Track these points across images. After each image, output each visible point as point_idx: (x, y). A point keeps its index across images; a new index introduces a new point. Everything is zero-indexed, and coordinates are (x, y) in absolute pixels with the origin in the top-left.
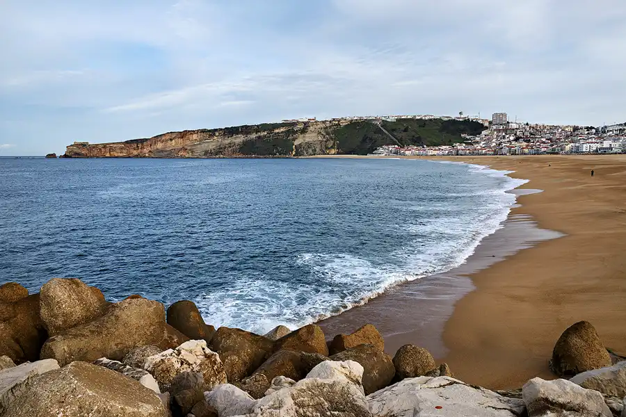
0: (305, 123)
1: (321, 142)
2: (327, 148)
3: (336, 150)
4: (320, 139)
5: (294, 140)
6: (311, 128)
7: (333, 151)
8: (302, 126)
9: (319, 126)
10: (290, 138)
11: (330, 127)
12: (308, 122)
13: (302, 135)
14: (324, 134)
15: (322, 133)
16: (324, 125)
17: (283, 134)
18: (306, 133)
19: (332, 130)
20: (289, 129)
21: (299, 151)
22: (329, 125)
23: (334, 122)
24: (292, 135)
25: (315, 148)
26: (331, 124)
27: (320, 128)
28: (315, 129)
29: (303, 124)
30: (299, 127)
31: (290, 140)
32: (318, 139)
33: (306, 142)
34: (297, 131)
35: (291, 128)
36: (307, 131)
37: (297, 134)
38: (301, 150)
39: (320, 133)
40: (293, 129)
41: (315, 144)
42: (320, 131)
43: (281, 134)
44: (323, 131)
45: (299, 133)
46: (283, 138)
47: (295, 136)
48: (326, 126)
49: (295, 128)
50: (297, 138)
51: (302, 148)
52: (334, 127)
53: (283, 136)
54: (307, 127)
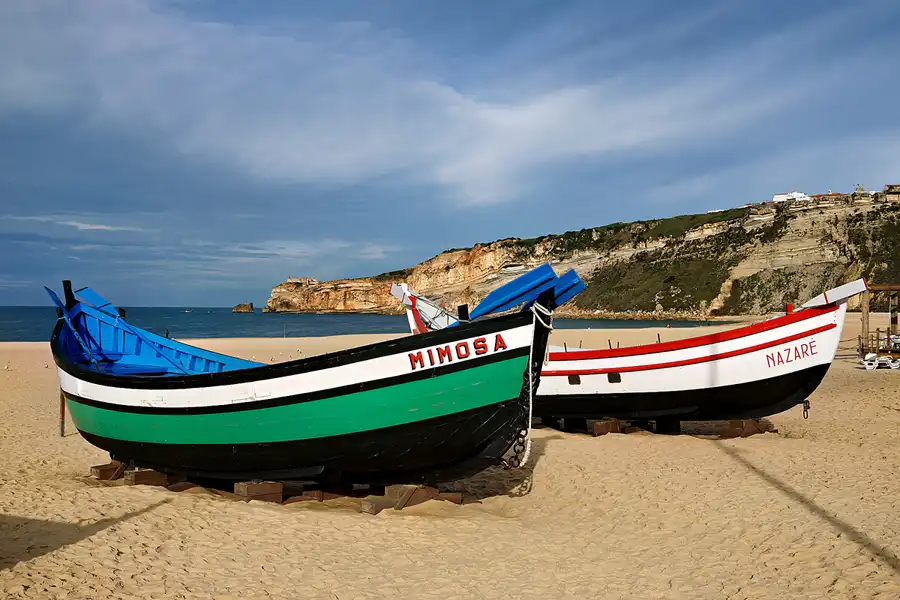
0: (780, 207)
1: (833, 265)
4: (830, 255)
5: (734, 262)
6: (800, 223)
8: (768, 219)
9: (828, 214)
10: (728, 255)
11: (874, 215)
13: (767, 247)
14: (844, 240)
15: (836, 236)
16: (847, 209)
17: (709, 245)
18: (780, 237)
19: (877, 224)
20: (731, 229)
21: (742, 297)
22: (871, 210)
23: (891, 198)
24: (734, 248)
25: (797, 289)
26: (878, 206)
27: (833, 220)
28: (813, 223)
29: (774, 210)
30: (759, 222)
31: (721, 262)
32: (823, 256)
33: (776, 269)
34: (752, 234)
35: (737, 225)
36: (785, 232)
37: (748, 245)
38: (749, 295)
39: (831, 236)
40: (741, 228)
41: (805, 273)
42: (828, 232)
43: (703, 246)
44: (841, 231)
45: (758, 240)
46: (706, 257)
47: (742, 248)
48: (858, 213)
49: (747, 225)
50: (745, 257)
51: (756, 289)
52: (890, 214)
53: (708, 253)
54: (787, 218)
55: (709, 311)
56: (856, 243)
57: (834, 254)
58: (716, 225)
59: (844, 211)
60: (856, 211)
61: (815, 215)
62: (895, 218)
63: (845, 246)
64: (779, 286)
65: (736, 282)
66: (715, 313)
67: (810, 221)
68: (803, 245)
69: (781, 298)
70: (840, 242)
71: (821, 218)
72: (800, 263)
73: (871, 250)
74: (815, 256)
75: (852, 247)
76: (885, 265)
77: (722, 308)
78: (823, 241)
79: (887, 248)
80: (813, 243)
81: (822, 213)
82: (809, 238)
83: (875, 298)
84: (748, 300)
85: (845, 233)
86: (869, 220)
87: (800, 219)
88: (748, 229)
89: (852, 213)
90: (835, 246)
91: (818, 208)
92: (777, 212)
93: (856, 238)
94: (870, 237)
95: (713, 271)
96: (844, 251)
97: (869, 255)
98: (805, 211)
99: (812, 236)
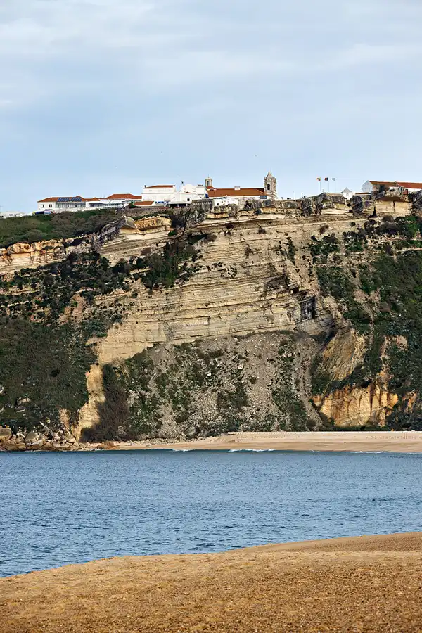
0: (178, 215)
1: (290, 338)
2: (322, 384)
3: (386, 400)
4: (281, 318)
5: (97, 327)
6: (222, 249)
7: (363, 405)
8: (155, 237)
9: (272, 234)
10: (78, 312)
11: (356, 240)
12: (201, 208)
13: (159, 298)
14: (311, 286)
15: (295, 279)
16: (307, 226)
17: (27, 290)
18: (185, 279)
19: (364, 257)
20: (72, 257)
21: (131, 402)
22: (348, 229)
23: (383, 208)
24: (90, 299)
25: (240, 386)
26: (361, 222)
27: (285, 248)
28: (248, 251)
29: (167, 222)
30: (134, 244)
31: (68, 328)
32: (268, 318)
33: (179, 343)
34: (121, 268)
35: (83, 248)
36: (196, 268)
37: (119, 292)
38: (142, 398)
39: (285, 279)
40: (95, 255)
41: (241, 351)
42: (280, 270)
43: (14, 290)
44: (304, 270)
45: (138, 284)
46: (26, 317)
47: (108, 299)
48: (326, 234)
49: (110, 250)
50: (118, 319)
51: (152, 384)
52: (383, 239)
53: (29, 307)
54: (193, 239)
55: (78, 432)
56: (337, 296)
57: (289, 314)
58: (38, 246)
59: (301, 231)
60: (322, 231)
61: (250, 235)
62: (394, 249)
63: (313, 300)
64: (198, 379)
65: (107, 369)
66: (88, 435)
67: (242, 247)
68: (231, 294)
69: (213, 403)
70: (304, 293)
71: (262, 242)
72: (224, 331)
73: (367, 310)
74: (253, 320)
75: (330, 301)
76: (403, 340)
77: (98, 426)
78: (270, 287)
79: (395, 307)
80: (249, 291)
81: (261, 231)
82: (242, 281)
83: (401, 403)
84: (145, 408)
85: (311, 274)
86: (349, 250)
87: (221, 242)
88: (113, 259)
89: (316, 234)
90: (293, 301)
91: (255, 222)
92: (173, 225)
93: (334, 284)
94: (357, 282)
95: (58, 346)
96: (313, 310)
97: (368, 320)
98: (230, 226)
99: (248, 278)
